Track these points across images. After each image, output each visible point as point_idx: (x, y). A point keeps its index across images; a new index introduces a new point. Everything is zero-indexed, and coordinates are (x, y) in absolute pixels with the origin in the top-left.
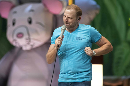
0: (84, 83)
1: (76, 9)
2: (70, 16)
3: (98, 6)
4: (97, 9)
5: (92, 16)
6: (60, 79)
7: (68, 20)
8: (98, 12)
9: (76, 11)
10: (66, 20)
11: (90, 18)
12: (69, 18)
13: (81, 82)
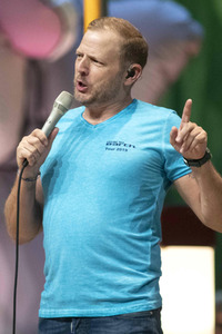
0: (125, 320)
1: (125, 32)
2: (96, 55)
3: (197, 28)
4: (191, 37)
5: (174, 65)
6: (45, 306)
7: (88, 69)
8: (195, 48)
9: (122, 39)
10: (83, 70)
11: (164, 72)
12: (93, 60)
13: (116, 318)
